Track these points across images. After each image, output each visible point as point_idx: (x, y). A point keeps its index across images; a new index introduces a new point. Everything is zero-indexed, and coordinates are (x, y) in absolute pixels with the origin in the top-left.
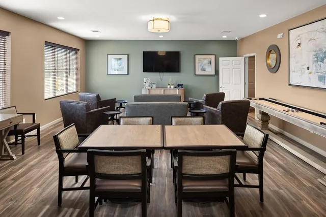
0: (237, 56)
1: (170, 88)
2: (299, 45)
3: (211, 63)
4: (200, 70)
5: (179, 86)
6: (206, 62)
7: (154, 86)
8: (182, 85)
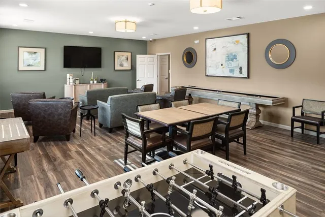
0: (147, 54)
1: (93, 83)
2: (215, 49)
3: (127, 59)
4: (119, 66)
5: (102, 81)
6: (124, 58)
7: (77, 82)
8: (105, 80)
